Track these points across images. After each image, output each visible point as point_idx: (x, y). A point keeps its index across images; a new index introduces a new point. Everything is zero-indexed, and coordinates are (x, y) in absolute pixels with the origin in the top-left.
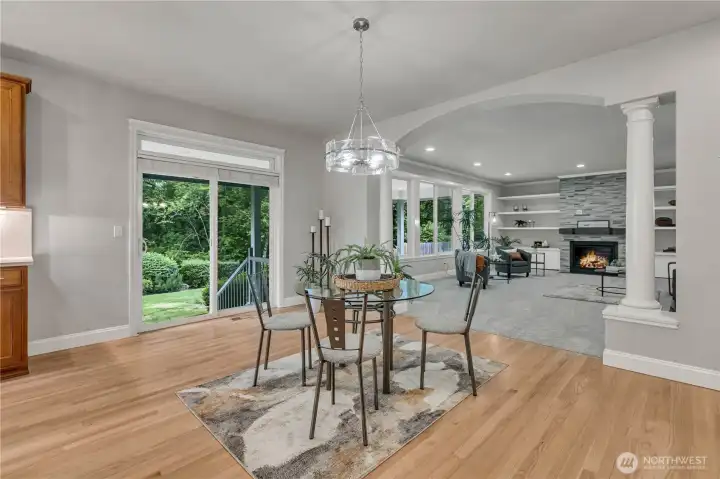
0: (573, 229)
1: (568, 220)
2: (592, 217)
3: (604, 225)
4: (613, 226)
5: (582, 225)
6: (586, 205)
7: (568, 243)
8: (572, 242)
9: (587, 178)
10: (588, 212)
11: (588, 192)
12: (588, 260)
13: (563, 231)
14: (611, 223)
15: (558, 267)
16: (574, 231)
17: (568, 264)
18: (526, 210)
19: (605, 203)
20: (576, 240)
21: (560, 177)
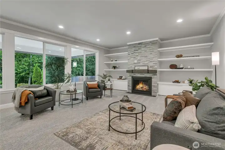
0: (132, 70)
1: (131, 66)
2: (141, 64)
3: (146, 68)
4: (150, 69)
5: (137, 68)
6: (139, 58)
7: (131, 78)
8: (132, 77)
9: (139, 44)
10: (139, 61)
11: (139, 51)
12: (140, 86)
13: (128, 71)
14: (149, 67)
15: (127, 90)
16: (132, 71)
17: (131, 88)
18: (116, 61)
19: (146, 57)
20: (134, 76)
21: (128, 44)
